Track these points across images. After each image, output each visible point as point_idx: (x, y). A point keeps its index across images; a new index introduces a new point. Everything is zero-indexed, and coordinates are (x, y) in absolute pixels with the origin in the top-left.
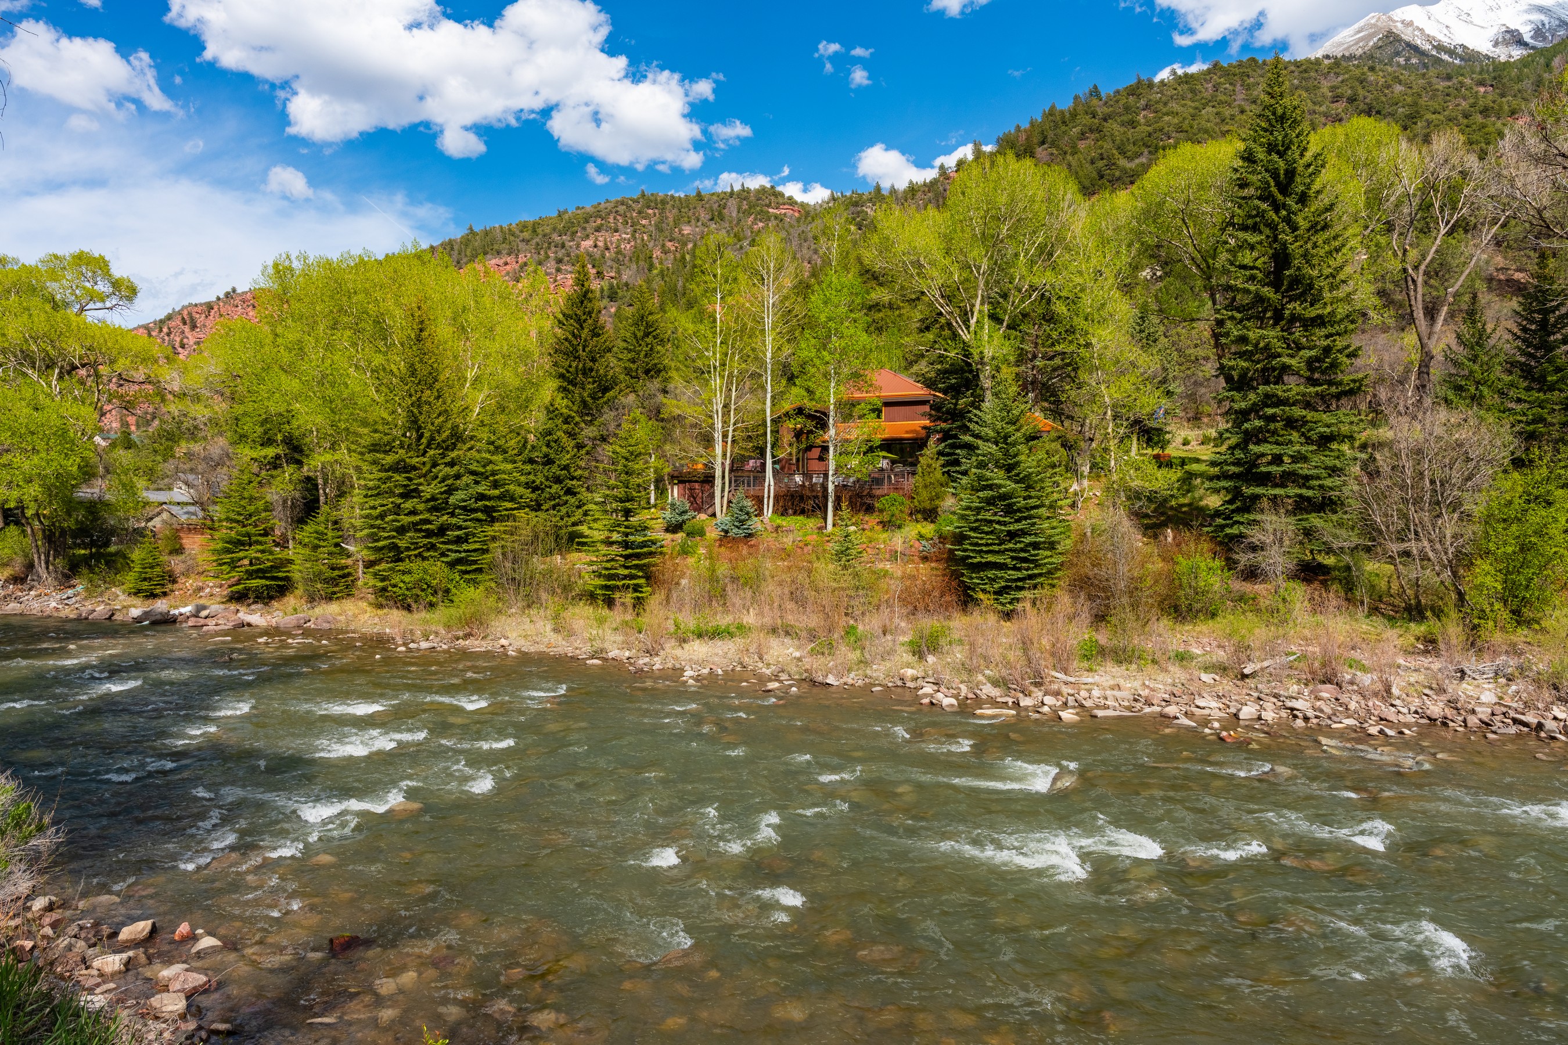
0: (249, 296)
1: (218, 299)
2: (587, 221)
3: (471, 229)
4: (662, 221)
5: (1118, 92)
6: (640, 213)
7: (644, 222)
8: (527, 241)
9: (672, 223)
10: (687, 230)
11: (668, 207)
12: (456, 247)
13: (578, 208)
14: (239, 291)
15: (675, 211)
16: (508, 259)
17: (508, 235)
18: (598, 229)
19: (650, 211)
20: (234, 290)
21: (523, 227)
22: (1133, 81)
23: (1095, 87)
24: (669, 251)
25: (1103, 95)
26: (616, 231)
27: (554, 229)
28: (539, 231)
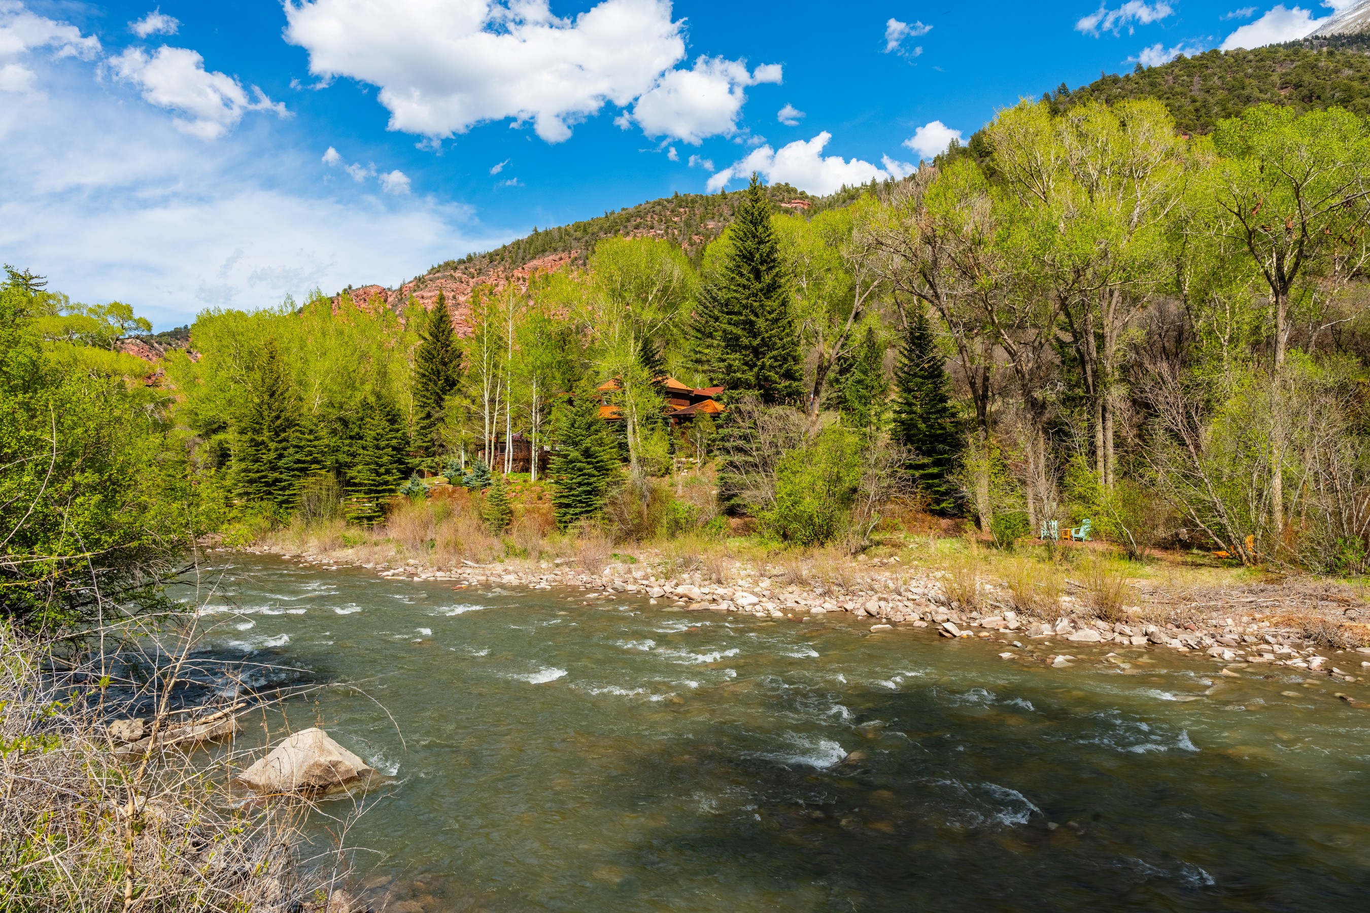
0: (361, 292)
1: (338, 294)
2: (628, 220)
3: (536, 230)
4: (690, 218)
5: (1083, 89)
6: (672, 211)
7: (676, 219)
8: (578, 239)
9: (698, 220)
10: (711, 225)
11: (697, 205)
12: (522, 247)
13: (623, 209)
14: (354, 288)
15: (702, 209)
16: (563, 255)
17: (563, 234)
18: (637, 227)
19: (682, 210)
20: (350, 287)
21: (577, 227)
22: (1098, 78)
23: (1064, 85)
24: (695, 243)
25: (1071, 91)
26: (652, 228)
27: (601, 228)
28: (590, 230)
